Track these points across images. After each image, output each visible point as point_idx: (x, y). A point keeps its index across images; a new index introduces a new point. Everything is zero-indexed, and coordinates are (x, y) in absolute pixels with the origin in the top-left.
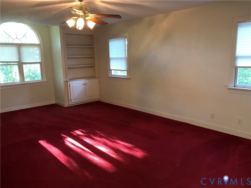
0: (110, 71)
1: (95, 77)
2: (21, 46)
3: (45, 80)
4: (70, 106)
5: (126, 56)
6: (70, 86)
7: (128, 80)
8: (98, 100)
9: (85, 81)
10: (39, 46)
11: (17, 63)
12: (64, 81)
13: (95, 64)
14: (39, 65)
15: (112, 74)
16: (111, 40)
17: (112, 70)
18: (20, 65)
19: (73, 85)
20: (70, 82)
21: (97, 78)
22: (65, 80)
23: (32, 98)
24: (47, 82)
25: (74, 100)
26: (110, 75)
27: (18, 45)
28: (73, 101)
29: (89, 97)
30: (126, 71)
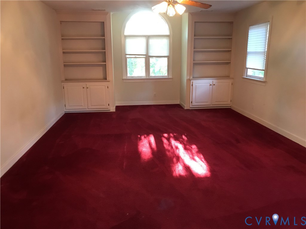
0: (246, 69)
1: (229, 77)
2: (149, 37)
3: (170, 77)
4: (190, 109)
5: (265, 50)
6: (192, 86)
7: (263, 84)
8: (230, 107)
9: (213, 81)
10: (168, 38)
11: (144, 56)
12: (187, 79)
13: (230, 60)
14: (166, 59)
15: (248, 74)
16: (251, 27)
17: (248, 69)
18: (147, 58)
19: (196, 84)
20: (193, 81)
21: (232, 79)
22: (189, 78)
23: (155, 94)
24: (173, 78)
25: (196, 102)
26: (246, 75)
27: (147, 37)
28: (194, 103)
29: (216, 102)
30: (264, 71)
